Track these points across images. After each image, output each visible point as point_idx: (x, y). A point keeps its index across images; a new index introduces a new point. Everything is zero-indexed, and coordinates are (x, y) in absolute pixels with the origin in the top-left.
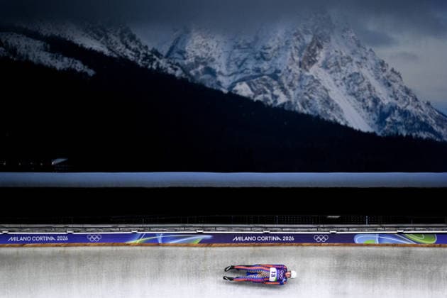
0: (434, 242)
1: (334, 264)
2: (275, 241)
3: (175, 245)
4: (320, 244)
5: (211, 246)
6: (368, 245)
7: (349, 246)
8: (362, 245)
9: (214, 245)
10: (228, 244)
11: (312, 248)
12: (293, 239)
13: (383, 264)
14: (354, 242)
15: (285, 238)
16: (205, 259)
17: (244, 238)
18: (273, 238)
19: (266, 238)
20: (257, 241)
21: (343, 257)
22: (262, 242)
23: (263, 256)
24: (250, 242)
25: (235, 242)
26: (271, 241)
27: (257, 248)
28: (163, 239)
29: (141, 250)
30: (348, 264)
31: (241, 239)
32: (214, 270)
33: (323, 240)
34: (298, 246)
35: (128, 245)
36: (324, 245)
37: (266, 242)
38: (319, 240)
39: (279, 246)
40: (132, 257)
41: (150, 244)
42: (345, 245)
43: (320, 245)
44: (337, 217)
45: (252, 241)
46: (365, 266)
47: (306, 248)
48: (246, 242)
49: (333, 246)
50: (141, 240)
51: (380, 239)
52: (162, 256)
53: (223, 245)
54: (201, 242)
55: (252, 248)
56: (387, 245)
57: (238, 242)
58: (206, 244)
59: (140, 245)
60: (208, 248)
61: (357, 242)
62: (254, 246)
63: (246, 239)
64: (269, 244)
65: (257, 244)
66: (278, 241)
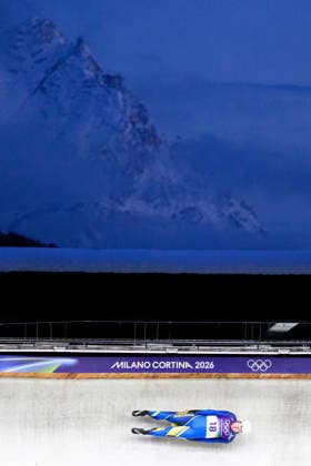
1: (279, 410)
2: (181, 370)
3: (15, 376)
4: (257, 374)
5: (73, 378)
7: (305, 378)
9: (80, 375)
10: (103, 374)
11: (243, 383)
12: (212, 366)
15: (200, 365)
16: (64, 398)
17: (130, 365)
19: (167, 365)
20: (151, 370)
22: (159, 370)
23: (162, 395)
24: (140, 370)
25: (116, 370)
26: (175, 370)
27: (153, 382)
30: (303, 410)
31: (124, 365)
32: (79, 418)
33: (264, 368)
34: (220, 377)
36: (264, 378)
37: (165, 370)
38: (256, 368)
39: (188, 377)
42: (298, 378)
43: (258, 378)
44: (294, 325)
45: (144, 370)
47: (233, 382)
48: (134, 370)
49: (280, 378)
53: (96, 375)
54: (56, 371)
55: (142, 382)
57: (121, 370)
58: (66, 374)
60: (69, 382)
62: (147, 377)
63: (134, 365)
64: (173, 374)
65: (151, 374)
66: (188, 370)
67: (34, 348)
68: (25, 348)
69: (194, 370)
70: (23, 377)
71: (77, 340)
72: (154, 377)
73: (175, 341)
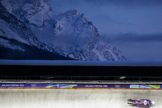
0: (159, 87)
1: (122, 96)
2: (100, 87)
3: (64, 88)
4: (117, 88)
5: (76, 89)
6: (135, 89)
7: (128, 89)
8: (132, 89)
9: (78, 88)
10: (83, 88)
11: (114, 90)
12: (107, 86)
13: (140, 96)
14: (129, 87)
15: (104, 86)
16: (74, 93)
18: (100, 86)
19: (97, 86)
20: (94, 87)
21: (125, 93)
22: (95, 87)
23: (96, 93)
24: (91, 87)
25: (86, 87)
27: (94, 90)
28: (59, 86)
29: (51, 90)
30: (127, 96)
31: (88, 86)
32: (78, 98)
33: (118, 87)
34: (109, 89)
35: (46, 88)
36: (118, 89)
38: (117, 87)
39: (102, 89)
40: (48, 92)
41: (54, 88)
42: (126, 89)
43: (117, 89)
44: (125, 77)
46: (134, 96)
47: (112, 90)
48: (90, 87)
49: (122, 89)
50: (51, 86)
51: (139, 87)
52: (59, 92)
53: (81, 88)
54: (73, 87)
55: (92, 90)
56: (142, 89)
57: (87, 87)
58: (75, 88)
59: (51, 88)
60: (76, 90)
61: (131, 87)
62: (93, 89)
63: (90, 86)
64: (98, 88)
65: (94, 88)
66: (102, 87)
67: (68, 82)
68: (66, 82)
69: (103, 87)
70: (65, 89)
71: (77, 81)
72: (94, 89)
73: (98, 81)
